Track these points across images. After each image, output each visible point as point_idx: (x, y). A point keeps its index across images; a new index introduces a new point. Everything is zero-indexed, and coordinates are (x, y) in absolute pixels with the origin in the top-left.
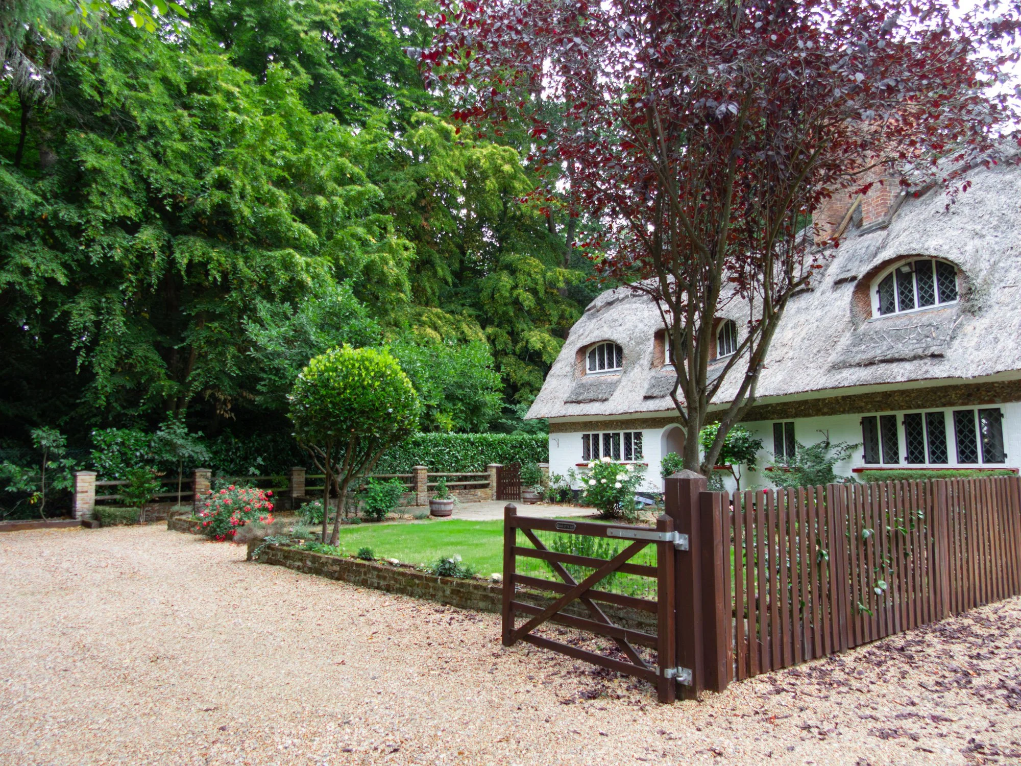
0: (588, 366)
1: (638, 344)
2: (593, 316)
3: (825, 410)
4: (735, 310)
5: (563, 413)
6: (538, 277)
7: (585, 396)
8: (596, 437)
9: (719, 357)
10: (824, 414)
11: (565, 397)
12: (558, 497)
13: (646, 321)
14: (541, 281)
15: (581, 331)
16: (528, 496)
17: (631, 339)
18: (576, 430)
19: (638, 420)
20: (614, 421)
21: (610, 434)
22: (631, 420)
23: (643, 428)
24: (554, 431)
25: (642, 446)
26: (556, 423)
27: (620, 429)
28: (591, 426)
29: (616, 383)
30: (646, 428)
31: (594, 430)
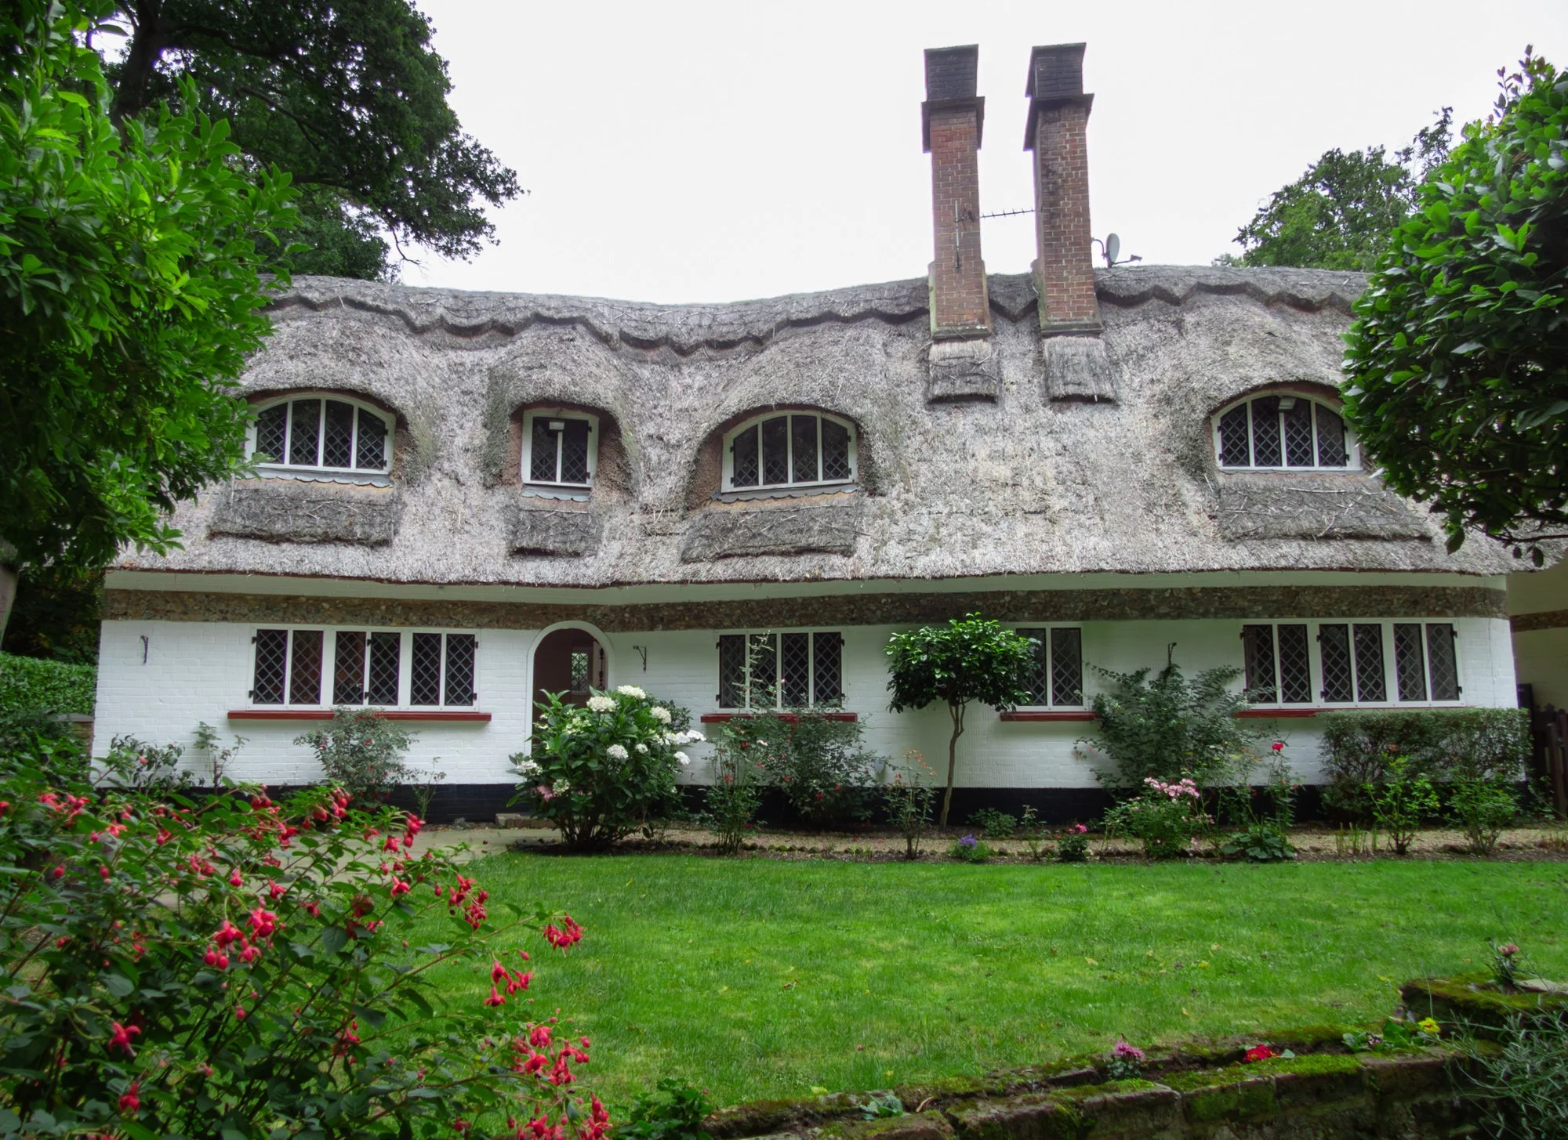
0: (251, 448)
5: (220, 561)
8: (310, 641)
9: (728, 486)
18: (229, 616)
19: (464, 604)
20: (379, 600)
21: (364, 634)
22: (441, 602)
23: (479, 626)
24: (125, 614)
25: (472, 670)
26: (142, 592)
27: (402, 624)
28: (291, 609)
29: (388, 505)
30: (489, 625)
31: (305, 620)
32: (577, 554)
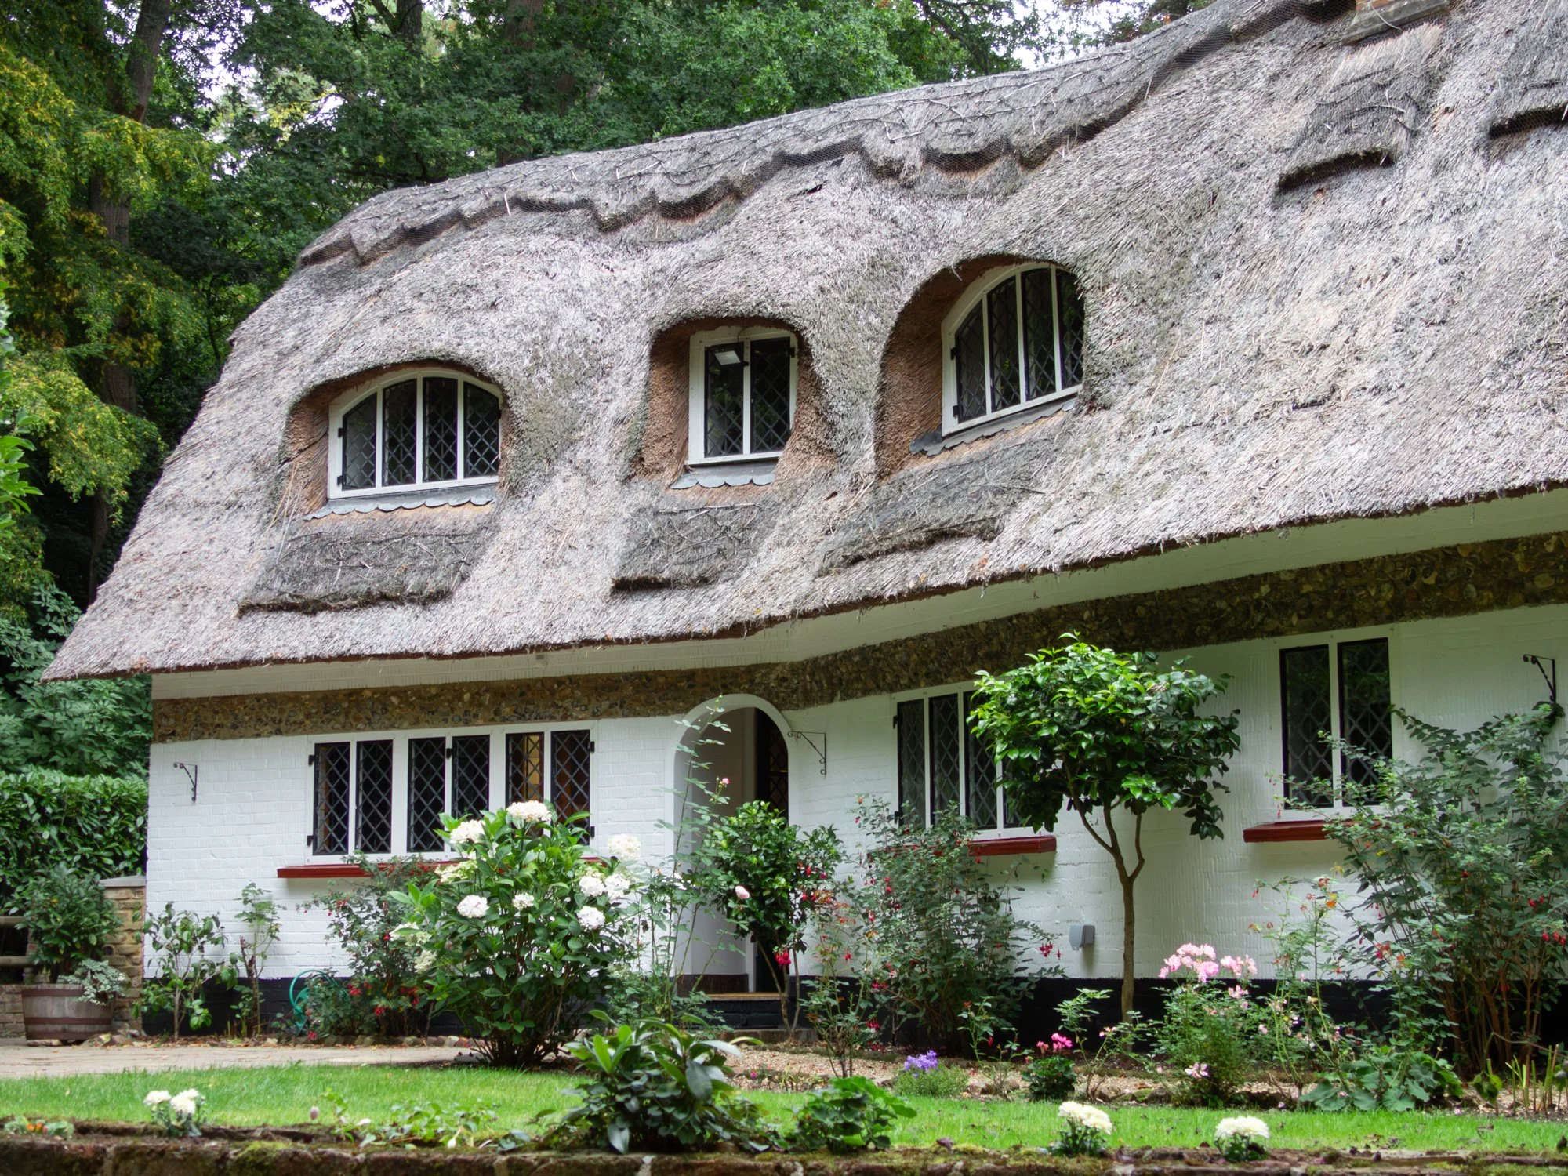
0: (335, 469)
1: (566, 384)
2: (339, 281)
3: (1543, 582)
4: (1067, 228)
5: (237, 648)
6: (48, 141)
7: (339, 581)
8: (377, 757)
9: (950, 423)
10: (1535, 599)
11: (242, 585)
12: (199, 1013)
13: (590, 301)
14: (56, 159)
15: (289, 337)
16: (52, 1009)
17: (538, 363)
18: (283, 726)
19: (573, 680)
20: (462, 684)
21: (442, 740)
22: (543, 681)
23: (596, 715)
24: (173, 733)
25: (587, 788)
26: (187, 700)
27: (492, 721)
28: (354, 711)
29: (475, 533)
30: (609, 714)
31: (370, 725)
32: (704, 581)
